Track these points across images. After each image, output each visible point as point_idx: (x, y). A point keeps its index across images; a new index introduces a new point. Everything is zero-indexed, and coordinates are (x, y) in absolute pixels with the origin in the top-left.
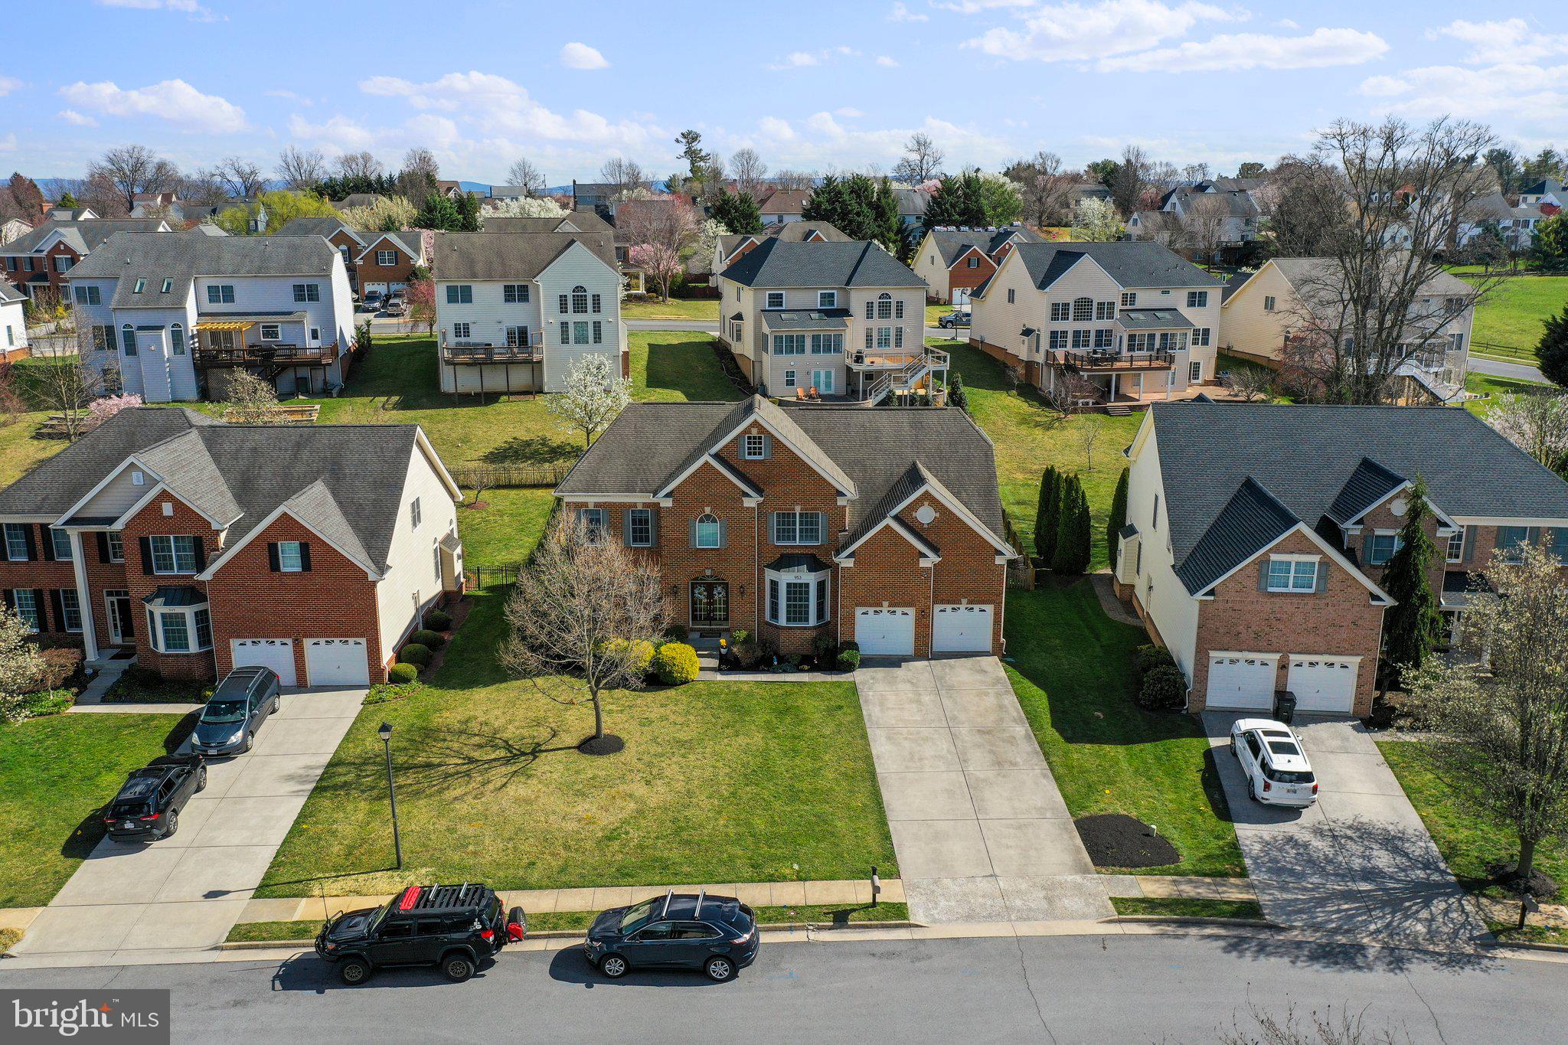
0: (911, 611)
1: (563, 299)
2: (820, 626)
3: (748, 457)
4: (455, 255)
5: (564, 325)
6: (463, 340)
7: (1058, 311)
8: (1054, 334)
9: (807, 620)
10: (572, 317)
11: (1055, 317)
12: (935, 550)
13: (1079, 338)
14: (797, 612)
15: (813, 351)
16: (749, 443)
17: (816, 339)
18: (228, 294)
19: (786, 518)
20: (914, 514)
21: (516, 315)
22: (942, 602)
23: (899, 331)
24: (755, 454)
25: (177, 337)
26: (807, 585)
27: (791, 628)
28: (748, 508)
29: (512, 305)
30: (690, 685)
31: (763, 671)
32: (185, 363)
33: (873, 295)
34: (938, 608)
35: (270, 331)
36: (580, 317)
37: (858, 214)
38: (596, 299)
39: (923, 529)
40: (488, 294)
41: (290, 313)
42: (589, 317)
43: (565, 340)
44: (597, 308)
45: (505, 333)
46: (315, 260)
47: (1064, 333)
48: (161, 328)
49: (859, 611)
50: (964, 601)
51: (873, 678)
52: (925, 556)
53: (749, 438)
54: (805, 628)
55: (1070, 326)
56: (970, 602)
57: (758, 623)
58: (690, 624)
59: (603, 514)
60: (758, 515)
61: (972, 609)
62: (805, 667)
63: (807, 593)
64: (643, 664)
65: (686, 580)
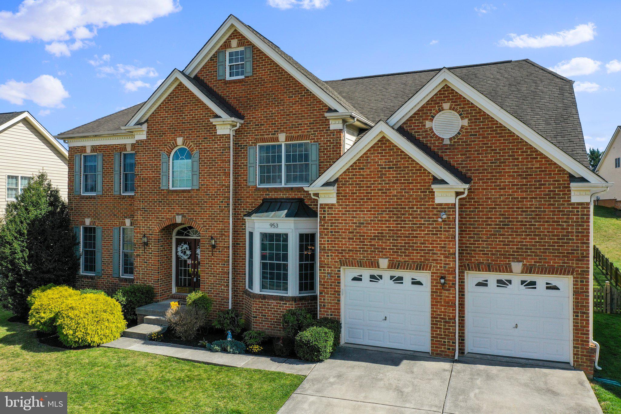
0: (425, 277)
2: (301, 299)
3: (228, 78)
9: (286, 289)
12: (464, 178)
14: (274, 276)
16: (231, 61)
19: (270, 153)
20: (428, 124)
22: (478, 267)
24: (237, 74)
26: (285, 237)
27: (264, 297)
28: (222, 136)
30: (94, 353)
39: (445, 148)
49: (346, 274)
50: (517, 267)
51: (339, 376)
52: (443, 182)
53: (231, 54)
54: (282, 298)
56: (528, 270)
57: (234, 291)
58: (174, 290)
59: (100, 159)
60: (235, 144)
61: (532, 284)
62: (256, 348)
63: (286, 247)
64: (46, 316)
65: (157, 229)
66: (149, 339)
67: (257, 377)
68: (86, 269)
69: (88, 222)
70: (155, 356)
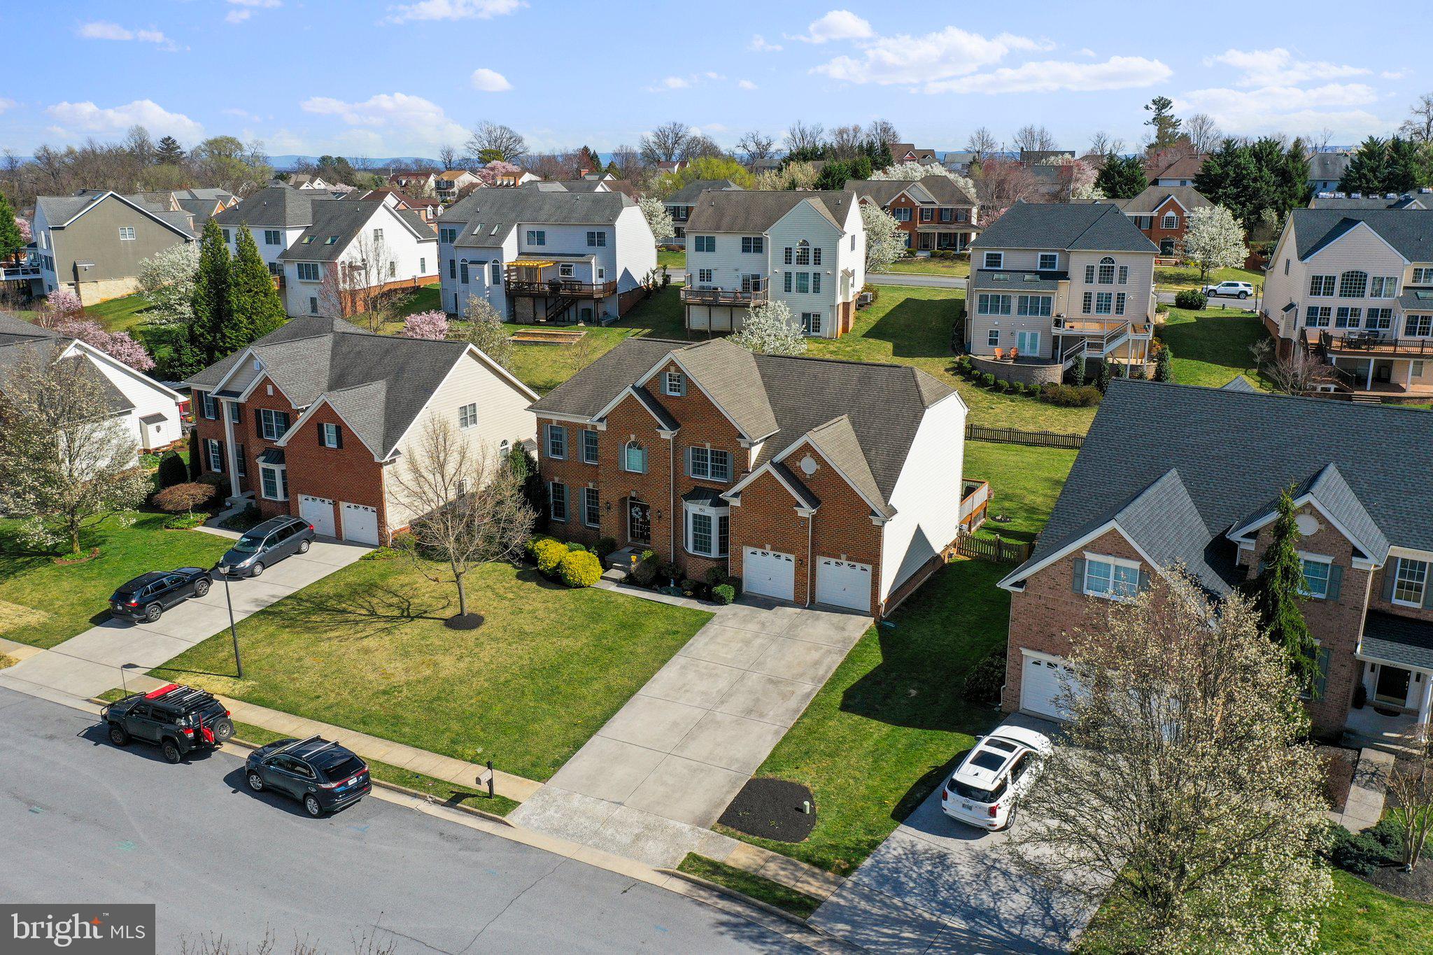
0: (792, 557)
1: (788, 251)
2: (720, 560)
3: (668, 393)
4: (711, 209)
5: (788, 276)
6: (706, 284)
7: (1319, 285)
8: (1312, 311)
9: (710, 551)
10: (795, 268)
11: (1315, 291)
12: (814, 501)
13: (1344, 317)
14: (702, 543)
15: (1019, 313)
16: (670, 380)
17: (1023, 300)
18: (540, 238)
19: (700, 454)
20: (794, 465)
21: (749, 264)
22: (823, 554)
23: (1121, 297)
24: (675, 391)
25: (496, 270)
26: (709, 518)
27: (695, 556)
28: (664, 441)
29: (746, 254)
30: (586, 590)
31: (655, 591)
32: (501, 289)
33: (1094, 259)
34: (821, 561)
35: (567, 269)
36: (803, 269)
37: (1255, 180)
38: (818, 252)
39: (806, 480)
40: (729, 244)
41: (582, 255)
42: (810, 269)
43: (788, 288)
44: (818, 261)
45: (741, 279)
46: (608, 212)
47: (1326, 311)
48: (484, 263)
49: (747, 551)
50: (846, 557)
51: (735, 615)
52: (802, 505)
53: (670, 375)
54: (707, 559)
55: (1335, 302)
56: (851, 559)
57: (675, 547)
58: (629, 539)
59: (565, 431)
60: (674, 447)
61: (854, 566)
62: (689, 593)
63: (710, 525)
64: (552, 565)
65: (617, 499)
66: (619, 583)
67: (688, 612)
68: (556, 515)
69: (556, 480)
70: (627, 596)
